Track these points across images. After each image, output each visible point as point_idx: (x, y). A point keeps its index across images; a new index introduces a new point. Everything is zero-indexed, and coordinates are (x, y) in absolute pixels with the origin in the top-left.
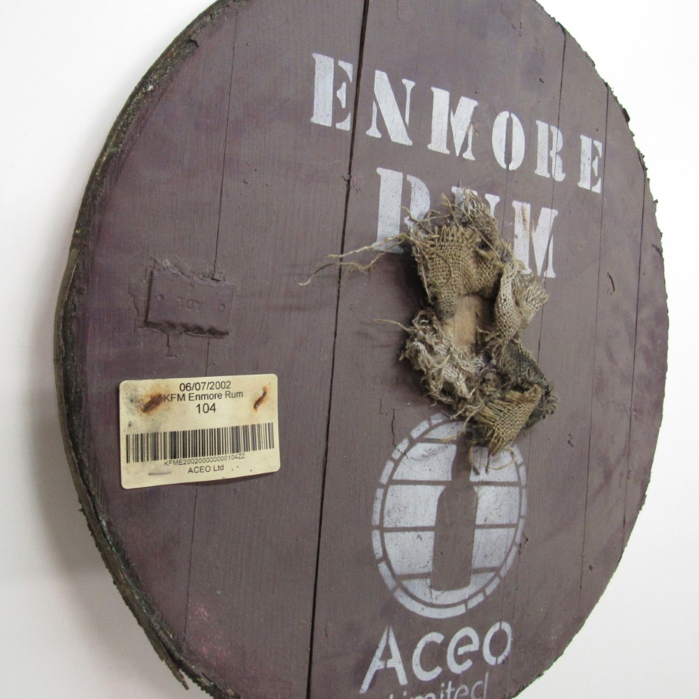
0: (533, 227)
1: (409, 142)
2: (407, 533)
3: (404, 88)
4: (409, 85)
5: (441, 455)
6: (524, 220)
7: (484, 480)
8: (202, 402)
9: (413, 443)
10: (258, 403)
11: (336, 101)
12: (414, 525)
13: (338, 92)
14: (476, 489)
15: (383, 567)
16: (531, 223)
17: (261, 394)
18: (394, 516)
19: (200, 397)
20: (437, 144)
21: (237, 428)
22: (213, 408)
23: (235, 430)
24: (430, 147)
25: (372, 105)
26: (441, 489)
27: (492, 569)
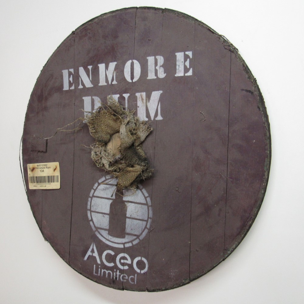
0: (148, 101)
1: (92, 86)
2: (99, 214)
3: (89, 69)
4: (90, 67)
5: (110, 189)
6: (142, 99)
7: (129, 201)
8: (41, 169)
9: (99, 184)
10: (55, 170)
11: (70, 82)
12: (101, 212)
13: (70, 79)
14: (126, 203)
15: (91, 223)
16: (146, 100)
17: (55, 167)
18: (95, 207)
19: (41, 168)
20: (102, 83)
21: (49, 176)
22: (43, 171)
23: (49, 177)
24: (99, 85)
25: (79, 79)
26: (111, 201)
27: (135, 235)
